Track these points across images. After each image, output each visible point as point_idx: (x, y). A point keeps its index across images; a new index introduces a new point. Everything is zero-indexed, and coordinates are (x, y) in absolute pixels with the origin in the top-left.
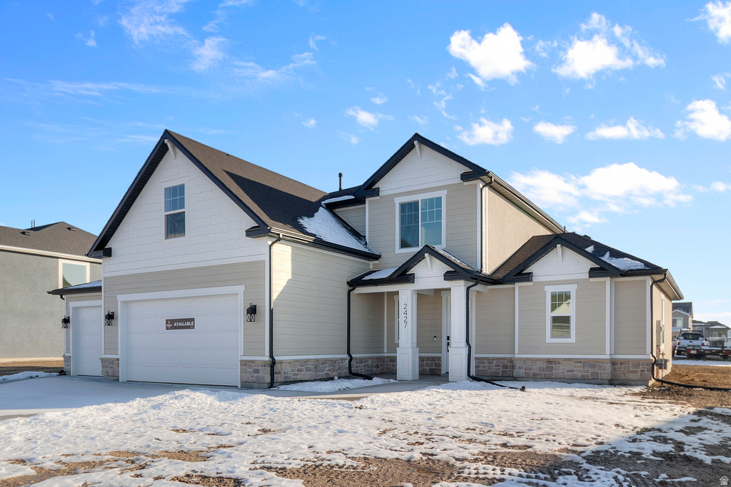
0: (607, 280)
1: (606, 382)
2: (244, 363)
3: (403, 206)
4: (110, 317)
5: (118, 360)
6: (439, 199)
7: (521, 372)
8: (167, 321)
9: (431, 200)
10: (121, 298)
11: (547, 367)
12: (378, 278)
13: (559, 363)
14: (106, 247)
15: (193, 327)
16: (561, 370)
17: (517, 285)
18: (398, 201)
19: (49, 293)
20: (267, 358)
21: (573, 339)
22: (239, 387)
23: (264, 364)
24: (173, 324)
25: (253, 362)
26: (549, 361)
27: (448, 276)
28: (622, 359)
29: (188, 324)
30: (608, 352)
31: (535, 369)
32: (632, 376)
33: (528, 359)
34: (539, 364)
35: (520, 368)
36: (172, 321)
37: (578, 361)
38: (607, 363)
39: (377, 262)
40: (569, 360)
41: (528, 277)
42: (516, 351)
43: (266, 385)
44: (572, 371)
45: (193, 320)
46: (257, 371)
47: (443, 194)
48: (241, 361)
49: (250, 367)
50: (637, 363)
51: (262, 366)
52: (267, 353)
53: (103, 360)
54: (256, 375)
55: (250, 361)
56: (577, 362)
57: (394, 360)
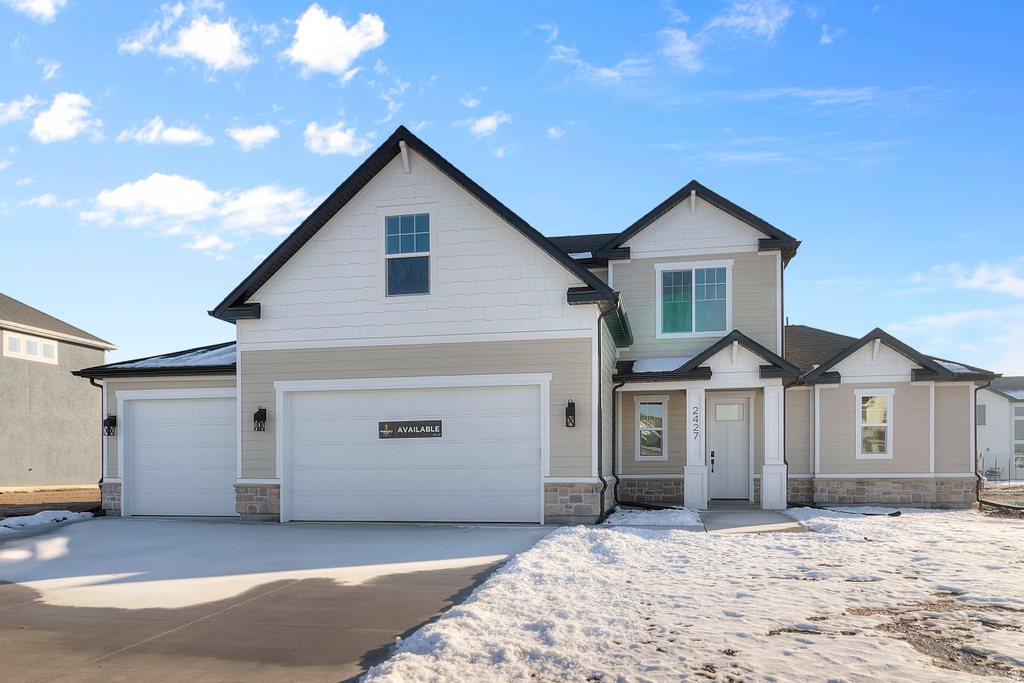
0: (932, 385)
1: (930, 505)
2: (551, 489)
3: (666, 276)
4: (261, 417)
5: (278, 487)
6: (723, 271)
7: (824, 496)
8: (382, 426)
9: (711, 271)
10: (281, 387)
11: (858, 490)
12: (661, 371)
13: (873, 484)
14: (246, 302)
15: (439, 434)
16: (875, 492)
17: (818, 387)
18: (660, 268)
19: (75, 373)
20: (595, 480)
21: (889, 455)
22: (542, 523)
23: (593, 488)
24: (392, 430)
25: (571, 485)
26: (861, 482)
27: (765, 372)
28: (944, 478)
29: (428, 429)
30: (932, 470)
31: (842, 492)
32: (954, 498)
33: (834, 480)
34: (847, 486)
35: (822, 491)
36: (393, 426)
37: (896, 481)
38: (932, 483)
39: (627, 349)
40: (886, 479)
41: (835, 378)
42: (817, 470)
43: (594, 520)
44: (889, 493)
45: (439, 423)
46: (578, 499)
47: (728, 264)
48: (547, 486)
49: (563, 493)
50: (960, 483)
51: (586, 491)
52: (595, 472)
53: (238, 488)
54: (574, 505)
55: (564, 485)
56: (896, 483)
57: (680, 482)
